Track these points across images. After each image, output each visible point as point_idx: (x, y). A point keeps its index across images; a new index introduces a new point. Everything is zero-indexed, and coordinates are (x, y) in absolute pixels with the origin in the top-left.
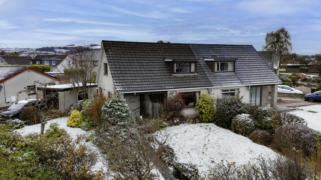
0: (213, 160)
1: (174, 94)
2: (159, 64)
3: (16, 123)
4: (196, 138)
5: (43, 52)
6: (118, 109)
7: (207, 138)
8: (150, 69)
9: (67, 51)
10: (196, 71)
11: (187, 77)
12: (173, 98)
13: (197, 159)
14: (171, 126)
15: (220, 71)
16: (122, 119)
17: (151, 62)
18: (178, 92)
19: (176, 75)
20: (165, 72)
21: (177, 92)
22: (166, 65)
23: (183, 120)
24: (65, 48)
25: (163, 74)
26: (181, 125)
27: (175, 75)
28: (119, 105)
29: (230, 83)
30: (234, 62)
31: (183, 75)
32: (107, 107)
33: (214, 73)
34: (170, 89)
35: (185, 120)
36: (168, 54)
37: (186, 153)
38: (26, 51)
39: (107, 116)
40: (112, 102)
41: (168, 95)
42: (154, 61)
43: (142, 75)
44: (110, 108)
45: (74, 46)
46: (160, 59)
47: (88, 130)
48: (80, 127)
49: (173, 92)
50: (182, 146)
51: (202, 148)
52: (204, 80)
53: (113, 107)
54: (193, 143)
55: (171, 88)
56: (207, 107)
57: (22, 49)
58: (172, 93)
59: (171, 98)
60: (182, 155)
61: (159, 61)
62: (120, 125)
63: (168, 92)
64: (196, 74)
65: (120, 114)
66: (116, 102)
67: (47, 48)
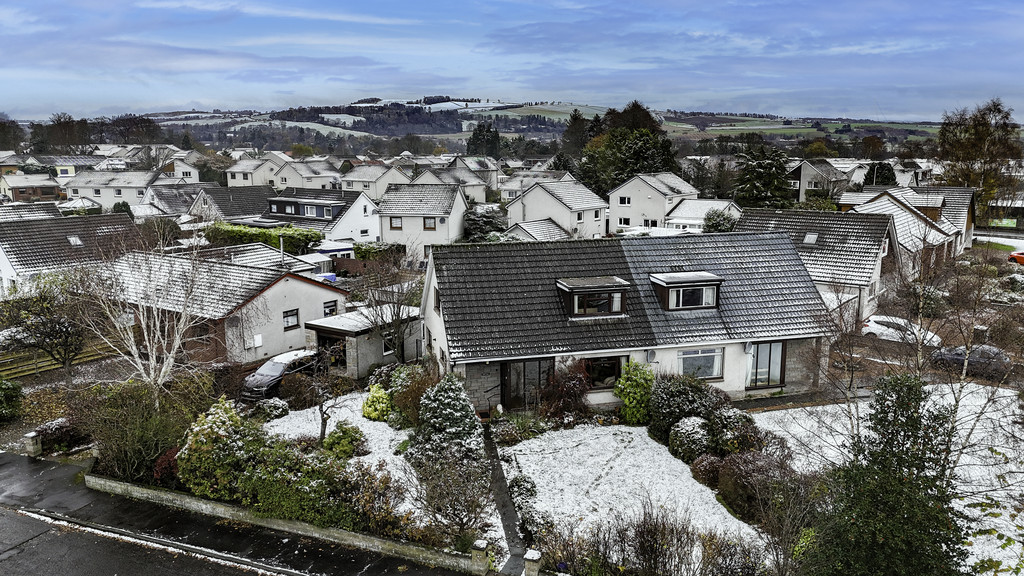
0: (596, 507)
1: (569, 363)
2: (544, 294)
3: (276, 408)
4: (591, 461)
5: (289, 124)
6: (449, 404)
7: (611, 463)
8: (522, 308)
9: (357, 119)
10: (623, 310)
11: (600, 325)
12: (567, 371)
13: (570, 503)
14: (556, 428)
15: (681, 307)
16: (455, 422)
17: (526, 289)
18: (577, 358)
19: (577, 319)
20: (554, 312)
21: (574, 359)
22: (559, 296)
23: (585, 415)
24: (351, 111)
25: (548, 319)
26: (578, 429)
27: (574, 319)
28: (450, 397)
29: (700, 336)
30: (718, 286)
31: (593, 318)
32: (428, 398)
33: (667, 313)
34: (559, 352)
35: (590, 418)
36: (566, 269)
37: (556, 491)
38: (243, 119)
39: (428, 415)
40: (438, 391)
41: (556, 364)
42: (533, 288)
43: (504, 322)
44: (435, 401)
45: (379, 104)
46: (548, 282)
47: (399, 429)
48: (385, 421)
49: (565, 358)
50: (556, 476)
51: (589, 484)
52: (640, 330)
53: (439, 400)
54: (579, 473)
55: (563, 352)
56: (635, 393)
57: (232, 112)
58: (564, 360)
59: (561, 370)
60: (547, 495)
61: (546, 288)
62: (450, 433)
63: (557, 359)
64: (623, 316)
65: (450, 413)
66: (446, 391)
67: (302, 110)
